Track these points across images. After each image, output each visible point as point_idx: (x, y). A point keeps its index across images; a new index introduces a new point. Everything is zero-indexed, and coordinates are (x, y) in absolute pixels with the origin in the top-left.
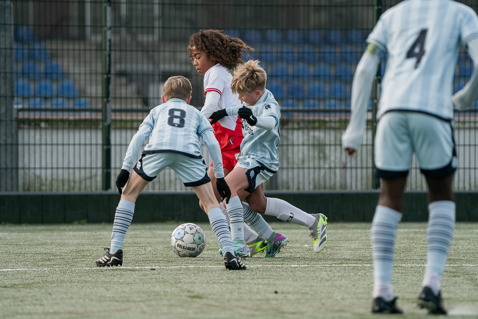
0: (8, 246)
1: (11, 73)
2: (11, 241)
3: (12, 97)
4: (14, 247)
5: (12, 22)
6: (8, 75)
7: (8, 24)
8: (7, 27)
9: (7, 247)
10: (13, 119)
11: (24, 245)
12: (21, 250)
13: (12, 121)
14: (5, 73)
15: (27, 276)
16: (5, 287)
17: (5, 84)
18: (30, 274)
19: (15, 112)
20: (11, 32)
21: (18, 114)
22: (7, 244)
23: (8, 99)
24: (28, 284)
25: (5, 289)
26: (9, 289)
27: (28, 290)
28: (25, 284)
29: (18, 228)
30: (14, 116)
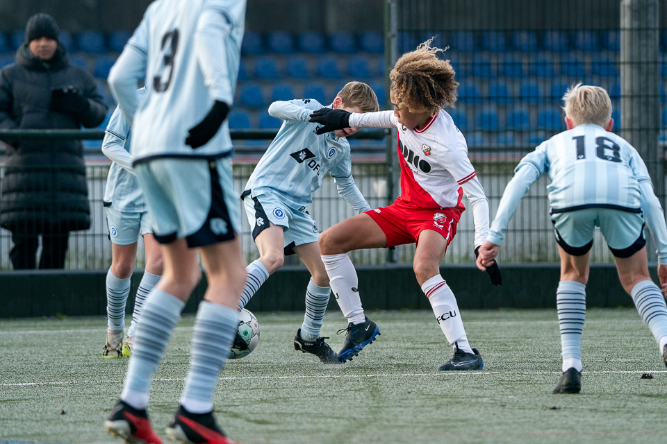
1: (655, 96)
3: (657, 130)
5: (658, 26)
6: (651, 100)
7: (651, 29)
8: (650, 32)
10: (658, 160)
13: (656, 163)
14: (647, 96)
16: (650, 396)
17: (647, 112)
19: (660, 151)
20: (655, 39)
21: (664, 154)
23: (651, 132)
26: (653, 399)
30: (659, 156)
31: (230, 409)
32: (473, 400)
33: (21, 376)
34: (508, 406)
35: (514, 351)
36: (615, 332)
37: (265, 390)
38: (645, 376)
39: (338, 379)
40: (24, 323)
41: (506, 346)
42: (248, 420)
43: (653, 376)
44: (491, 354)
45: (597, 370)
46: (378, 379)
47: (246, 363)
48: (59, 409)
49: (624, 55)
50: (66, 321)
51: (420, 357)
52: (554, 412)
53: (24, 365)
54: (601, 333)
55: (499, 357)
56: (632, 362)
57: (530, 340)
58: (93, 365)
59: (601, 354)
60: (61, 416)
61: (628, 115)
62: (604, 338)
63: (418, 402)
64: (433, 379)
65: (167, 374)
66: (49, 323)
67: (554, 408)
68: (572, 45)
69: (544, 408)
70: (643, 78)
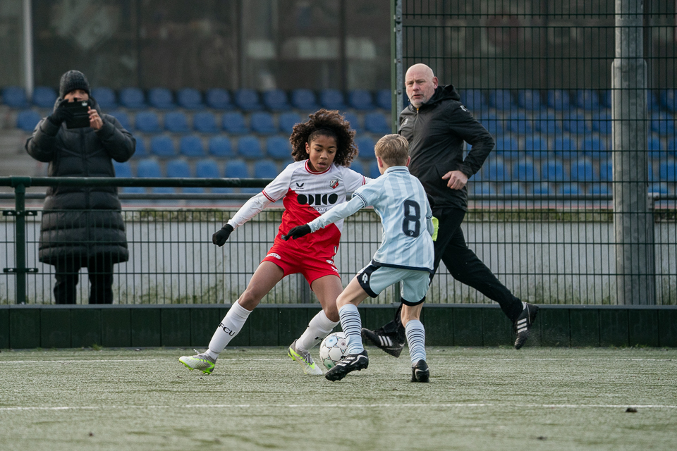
0: (640, 375)
1: (644, 151)
2: (645, 369)
3: (646, 183)
4: (648, 377)
5: (646, 86)
6: (640, 154)
7: (640, 89)
8: (639, 92)
9: (639, 377)
10: (647, 211)
11: (662, 374)
12: (656, 381)
13: (645, 213)
14: (637, 151)
15: (662, 414)
16: (631, 428)
17: (637, 165)
18: (665, 412)
19: (649, 202)
20: (644, 98)
21: (653, 204)
22: (639, 373)
23: (640, 184)
24: (663, 425)
25: (631, 431)
26: (635, 431)
27: (660, 434)
28: (657, 426)
29: (656, 352)
30: (649, 206)
31: (243, 434)
32: (466, 429)
33: (57, 400)
34: (499, 435)
35: (509, 386)
36: (606, 370)
37: (276, 417)
38: (629, 410)
39: (344, 408)
40: (64, 352)
41: (502, 380)
42: (258, 444)
43: (638, 410)
44: (488, 388)
45: (585, 404)
46: (380, 408)
47: (261, 392)
48: (88, 431)
49: (615, 113)
50: (102, 352)
51: (421, 389)
52: (541, 442)
53: (60, 391)
54: (593, 370)
55: (495, 391)
56: (619, 397)
57: (525, 375)
58: (122, 392)
59: (590, 389)
60: (90, 438)
61: (619, 168)
62: (595, 375)
63: (415, 430)
64: (431, 410)
65: (188, 401)
66: (87, 353)
67: (541, 438)
68: (574, 103)
69: (532, 438)
70: (633, 134)
